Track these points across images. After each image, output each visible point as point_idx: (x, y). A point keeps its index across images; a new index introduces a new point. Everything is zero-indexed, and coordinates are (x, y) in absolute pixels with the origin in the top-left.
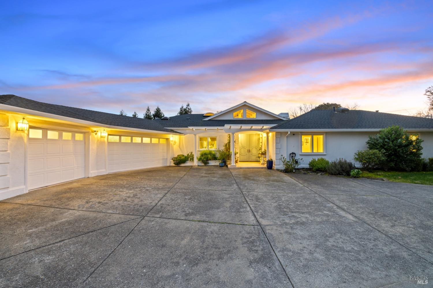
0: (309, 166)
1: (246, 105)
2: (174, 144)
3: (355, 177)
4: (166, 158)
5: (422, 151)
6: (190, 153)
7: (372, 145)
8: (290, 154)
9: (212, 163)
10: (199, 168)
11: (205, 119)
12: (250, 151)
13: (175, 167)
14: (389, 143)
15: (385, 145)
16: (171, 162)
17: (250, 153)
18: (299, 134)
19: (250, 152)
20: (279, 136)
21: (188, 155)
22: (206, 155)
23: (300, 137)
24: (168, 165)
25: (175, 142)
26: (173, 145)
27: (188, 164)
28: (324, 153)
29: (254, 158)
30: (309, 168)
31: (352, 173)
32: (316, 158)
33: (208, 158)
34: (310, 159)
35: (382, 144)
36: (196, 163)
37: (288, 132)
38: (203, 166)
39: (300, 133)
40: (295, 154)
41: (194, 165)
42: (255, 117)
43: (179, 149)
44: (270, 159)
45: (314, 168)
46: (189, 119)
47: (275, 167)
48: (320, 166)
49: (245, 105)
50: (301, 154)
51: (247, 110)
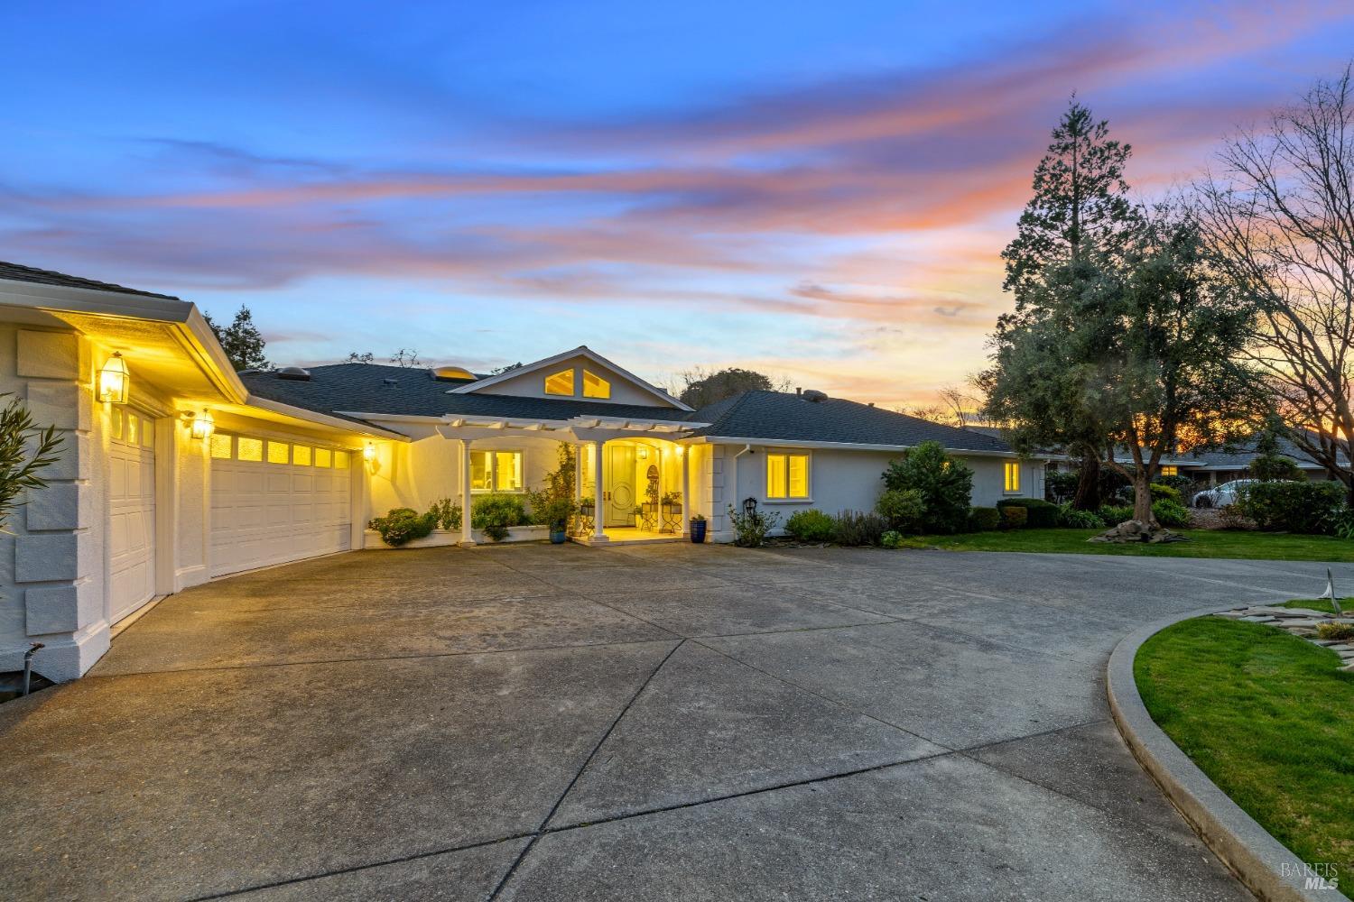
0: (783, 530)
1: (586, 357)
2: (373, 471)
3: (892, 548)
4: (348, 521)
5: (972, 493)
6: (441, 502)
7: (894, 482)
8: (746, 501)
9: (518, 534)
10: (479, 551)
11: (455, 387)
12: (609, 495)
13: (389, 553)
14: (928, 477)
15: (921, 481)
16: (365, 535)
17: (611, 502)
18: (762, 452)
19: (609, 499)
20: (721, 454)
21: (436, 509)
22: (498, 507)
23: (764, 459)
24: (356, 546)
25: (376, 465)
26: (369, 474)
27: (440, 538)
28: (808, 498)
29: (620, 517)
30: (784, 535)
31: (885, 539)
32: (800, 510)
33: (506, 517)
34: (787, 514)
35: (916, 478)
36: (466, 535)
37: (744, 446)
38: (490, 544)
39: (763, 449)
40: (756, 502)
41: (463, 540)
42: (607, 397)
43: (391, 489)
44: (697, 517)
45: (805, 534)
46: (395, 383)
47: (710, 536)
48: (817, 528)
49: (582, 358)
50: (765, 501)
51: (585, 371)
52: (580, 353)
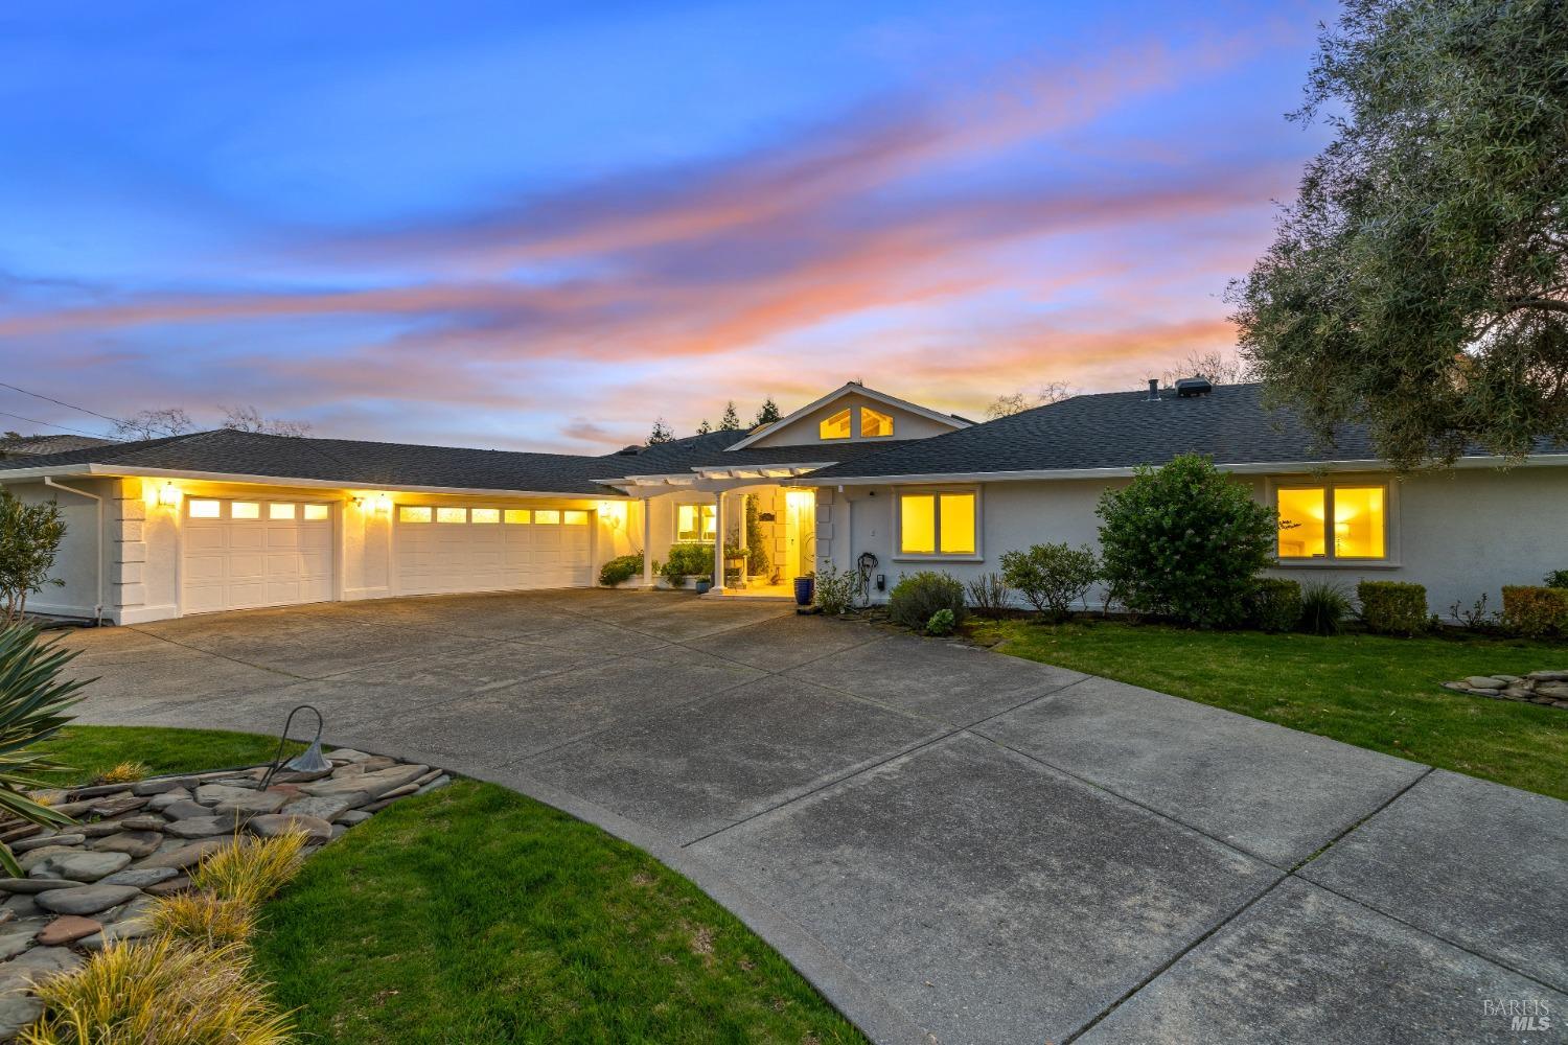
1: (855, 393)
2: (615, 526)
4: (586, 564)
8: (860, 558)
10: (654, 595)
11: (732, 446)
13: (603, 592)
16: (593, 576)
18: (891, 493)
22: (680, 557)
23: (895, 501)
25: (617, 521)
26: (610, 527)
27: (633, 583)
28: (974, 555)
31: (931, 621)
36: (649, 581)
38: (668, 589)
39: (892, 489)
40: (875, 558)
41: (644, 586)
42: (891, 434)
43: (626, 539)
44: (807, 574)
50: (895, 557)
51: (863, 409)
52: (848, 391)
